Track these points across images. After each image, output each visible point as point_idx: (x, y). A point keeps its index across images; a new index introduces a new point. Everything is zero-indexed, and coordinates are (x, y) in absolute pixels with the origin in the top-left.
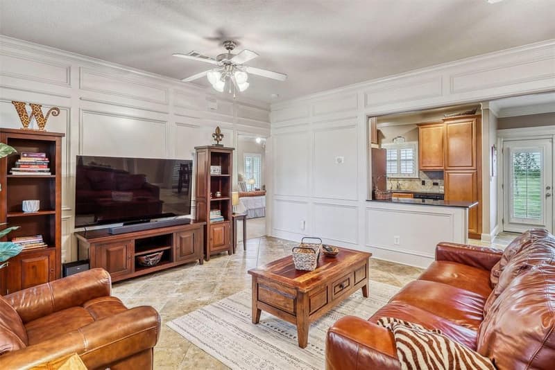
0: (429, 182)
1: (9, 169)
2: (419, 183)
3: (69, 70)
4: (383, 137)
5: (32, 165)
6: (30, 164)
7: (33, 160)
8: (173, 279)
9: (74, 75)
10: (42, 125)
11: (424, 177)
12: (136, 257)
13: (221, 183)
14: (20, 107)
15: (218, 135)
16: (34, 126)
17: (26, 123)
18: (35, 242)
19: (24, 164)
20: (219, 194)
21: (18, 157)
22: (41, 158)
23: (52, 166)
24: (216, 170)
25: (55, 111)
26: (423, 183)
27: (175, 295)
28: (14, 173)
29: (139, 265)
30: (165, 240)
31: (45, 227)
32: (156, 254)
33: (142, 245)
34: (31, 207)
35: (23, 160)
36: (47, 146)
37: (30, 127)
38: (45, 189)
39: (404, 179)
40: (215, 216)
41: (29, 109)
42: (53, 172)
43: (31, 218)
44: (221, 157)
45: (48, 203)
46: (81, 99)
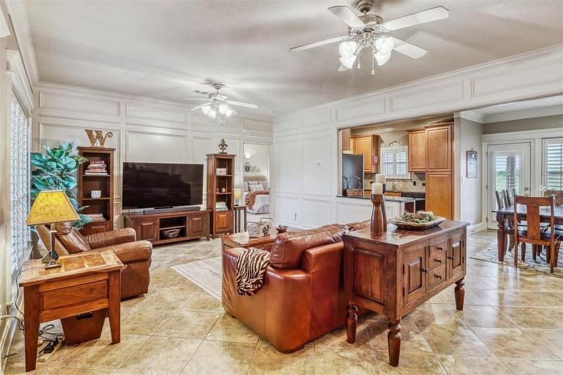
0: (419, 183)
1: (84, 171)
2: (411, 184)
3: (119, 105)
4: (382, 142)
5: (97, 169)
6: (95, 168)
7: (97, 165)
8: (185, 247)
9: (122, 108)
10: (102, 144)
11: (415, 178)
12: (161, 231)
13: (226, 182)
14: (89, 133)
15: (223, 145)
16: (98, 144)
17: (93, 142)
18: (98, 217)
19: (92, 168)
20: (224, 190)
21: (88, 163)
22: (101, 164)
23: (108, 169)
24: (222, 172)
25: (110, 134)
26: (415, 183)
28: (87, 174)
29: (163, 236)
30: (180, 221)
31: (104, 207)
32: (173, 231)
33: (166, 222)
34: (96, 194)
35: (91, 165)
36: (106, 157)
37: (95, 145)
38: (105, 183)
39: (399, 180)
40: (221, 206)
41: (95, 134)
42: (109, 172)
43: (96, 201)
44: (225, 161)
45: (106, 192)
46: (127, 123)
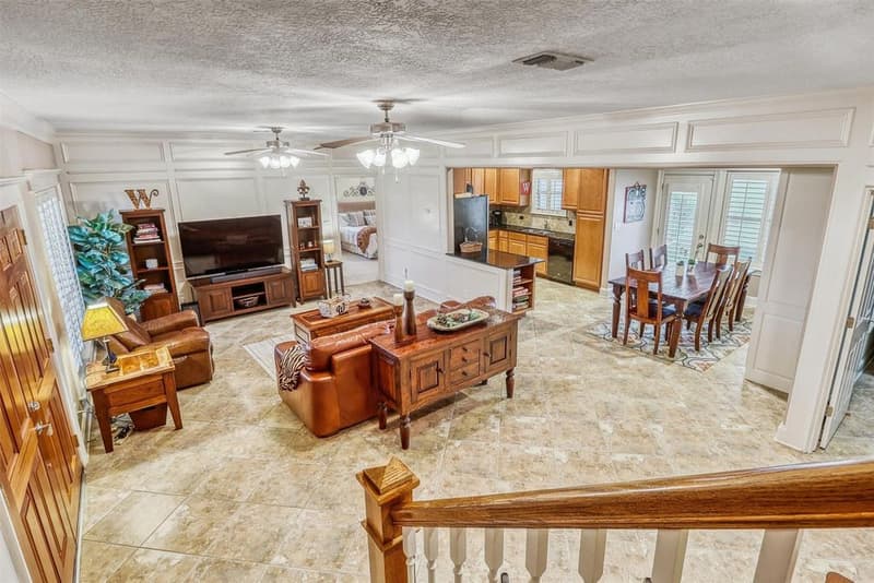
1: (132, 239)
2: (567, 223)
3: (161, 146)
5: (147, 236)
6: (145, 234)
7: (147, 230)
8: (265, 318)
9: (166, 150)
10: (148, 205)
11: (572, 216)
12: (234, 301)
13: (312, 234)
14: (130, 193)
15: (303, 188)
16: (143, 206)
17: (137, 205)
18: (158, 289)
19: (142, 234)
20: (310, 245)
21: (137, 228)
22: (152, 228)
23: (161, 234)
24: (306, 222)
25: (155, 192)
26: (571, 224)
27: (259, 330)
28: (137, 242)
29: (238, 306)
30: (259, 287)
31: (164, 277)
32: (253, 298)
33: (237, 291)
34: (152, 264)
35: (139, 232)
36: (156, 220)
37: (140, 208)
38: (160, 252)
39: (552, 217)
40: (308, 264)
41: (136, 194)
42: (162, 238)
43: (153, 272)
44: (309, 209)
45: (164, 261)
46: (176, 170)
